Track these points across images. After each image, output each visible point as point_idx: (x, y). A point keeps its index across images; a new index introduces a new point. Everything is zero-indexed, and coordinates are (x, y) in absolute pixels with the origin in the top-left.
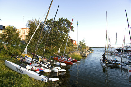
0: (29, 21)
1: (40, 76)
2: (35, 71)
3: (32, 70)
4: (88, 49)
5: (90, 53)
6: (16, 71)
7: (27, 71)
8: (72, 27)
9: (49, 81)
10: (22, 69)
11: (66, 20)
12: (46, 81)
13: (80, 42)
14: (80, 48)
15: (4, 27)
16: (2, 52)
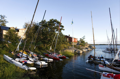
0: (25, 23)
1: (23, 65)
2: (21, 62)
3: (19, 62)
4: (87, 47)
5: (88, 51)
6: (10, 62)
7: (16, 62)
8: (63, 27)
9: (28, 70)
10: (13, 60)
11: (55, 21)
12: (27, 69)
13: (81, 39)
14: (78, 45)
15: (10, 28)
16: (5, 49)
